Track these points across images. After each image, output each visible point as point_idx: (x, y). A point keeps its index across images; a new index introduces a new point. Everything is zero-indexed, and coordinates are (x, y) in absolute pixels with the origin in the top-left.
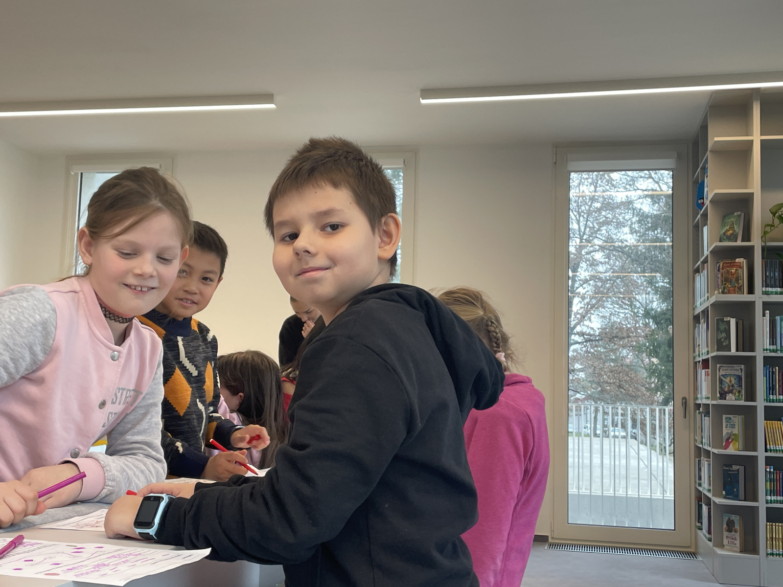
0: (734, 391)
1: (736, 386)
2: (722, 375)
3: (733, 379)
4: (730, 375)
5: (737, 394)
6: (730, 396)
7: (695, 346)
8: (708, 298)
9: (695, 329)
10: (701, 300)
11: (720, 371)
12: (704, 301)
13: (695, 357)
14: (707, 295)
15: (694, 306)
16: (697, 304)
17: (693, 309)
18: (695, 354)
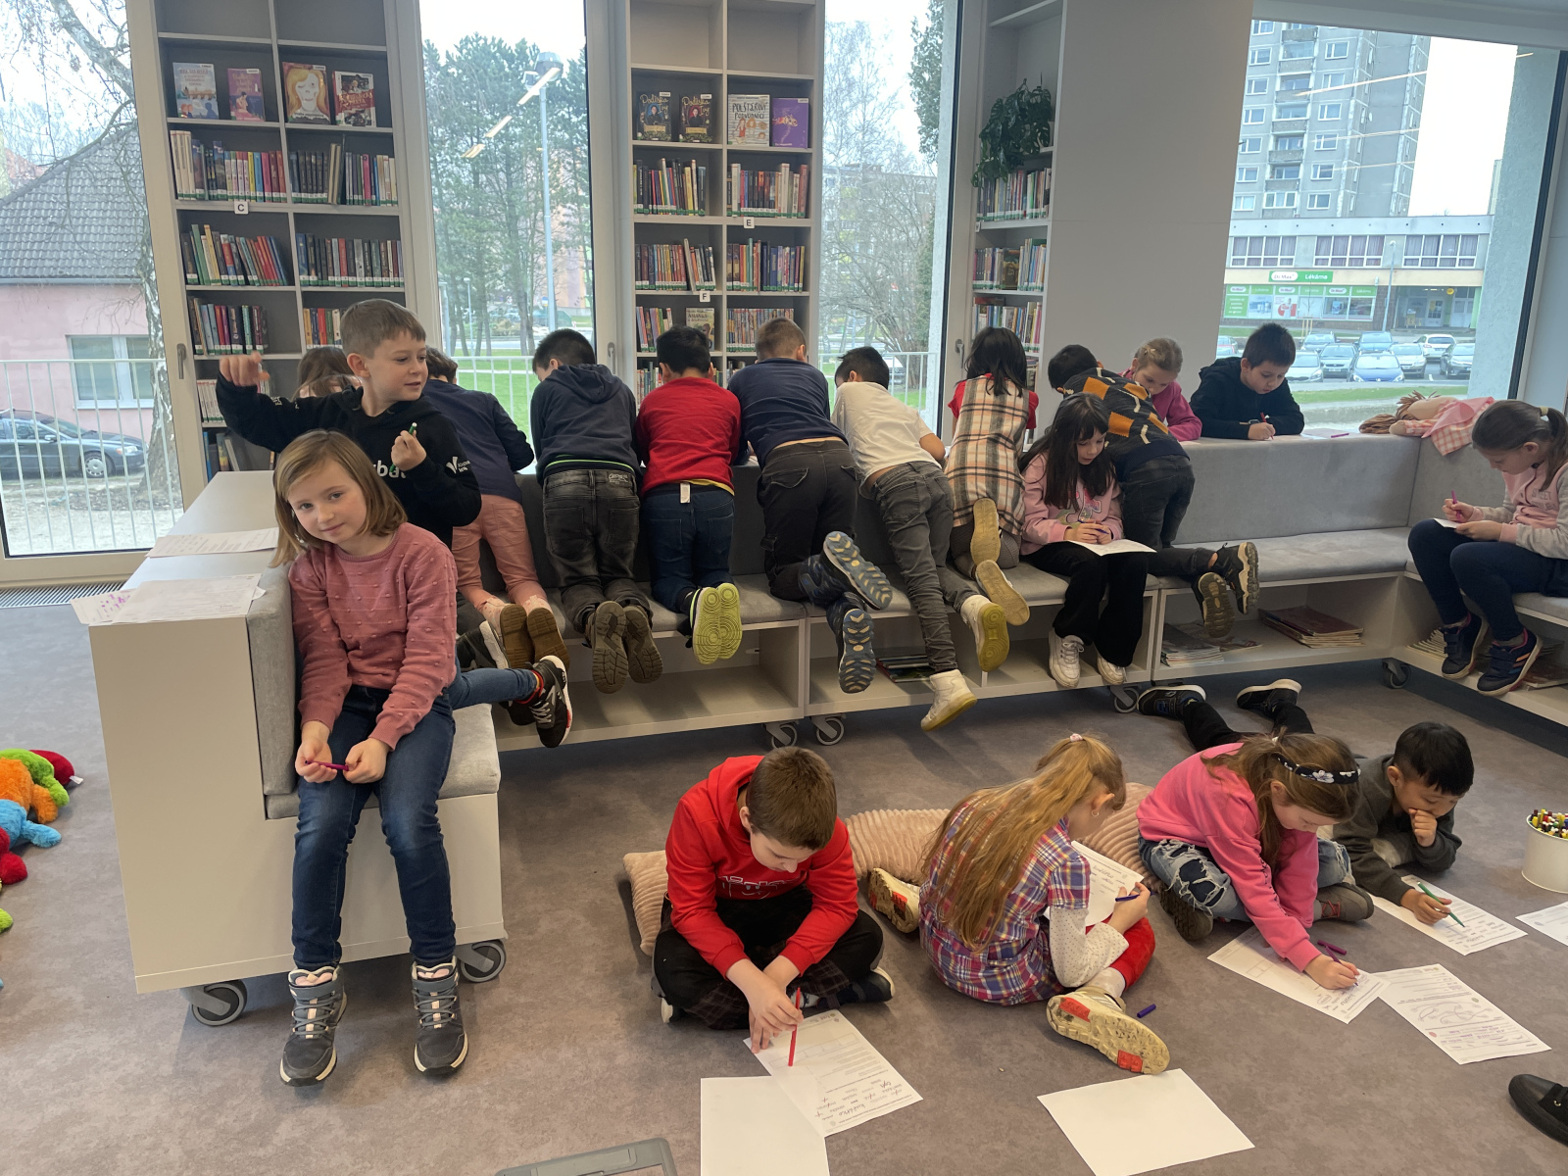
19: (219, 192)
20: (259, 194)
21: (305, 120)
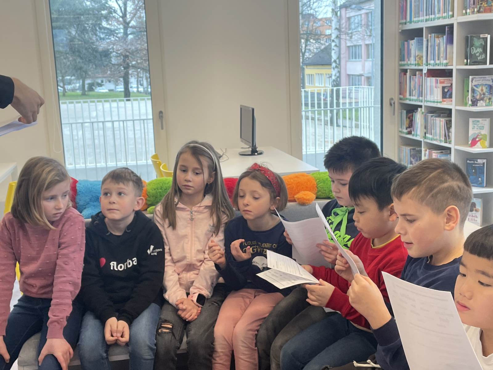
0: (485, 98)
1: (487, 94)
2: (475, 86)
3: (484, 88)
4: (482, 85)
5: (488, 101)
6: (480, 103)
7: (404, 55)
8: (453, 16)
9: (407, 41)
10: (428, 17)
11: (473, 81)
12: (439, 18)
13: (404, 65)
14: (450, 13)
15: (404, 21)
16: (412, 20)
17: (400, 24)
18: (403, 63)
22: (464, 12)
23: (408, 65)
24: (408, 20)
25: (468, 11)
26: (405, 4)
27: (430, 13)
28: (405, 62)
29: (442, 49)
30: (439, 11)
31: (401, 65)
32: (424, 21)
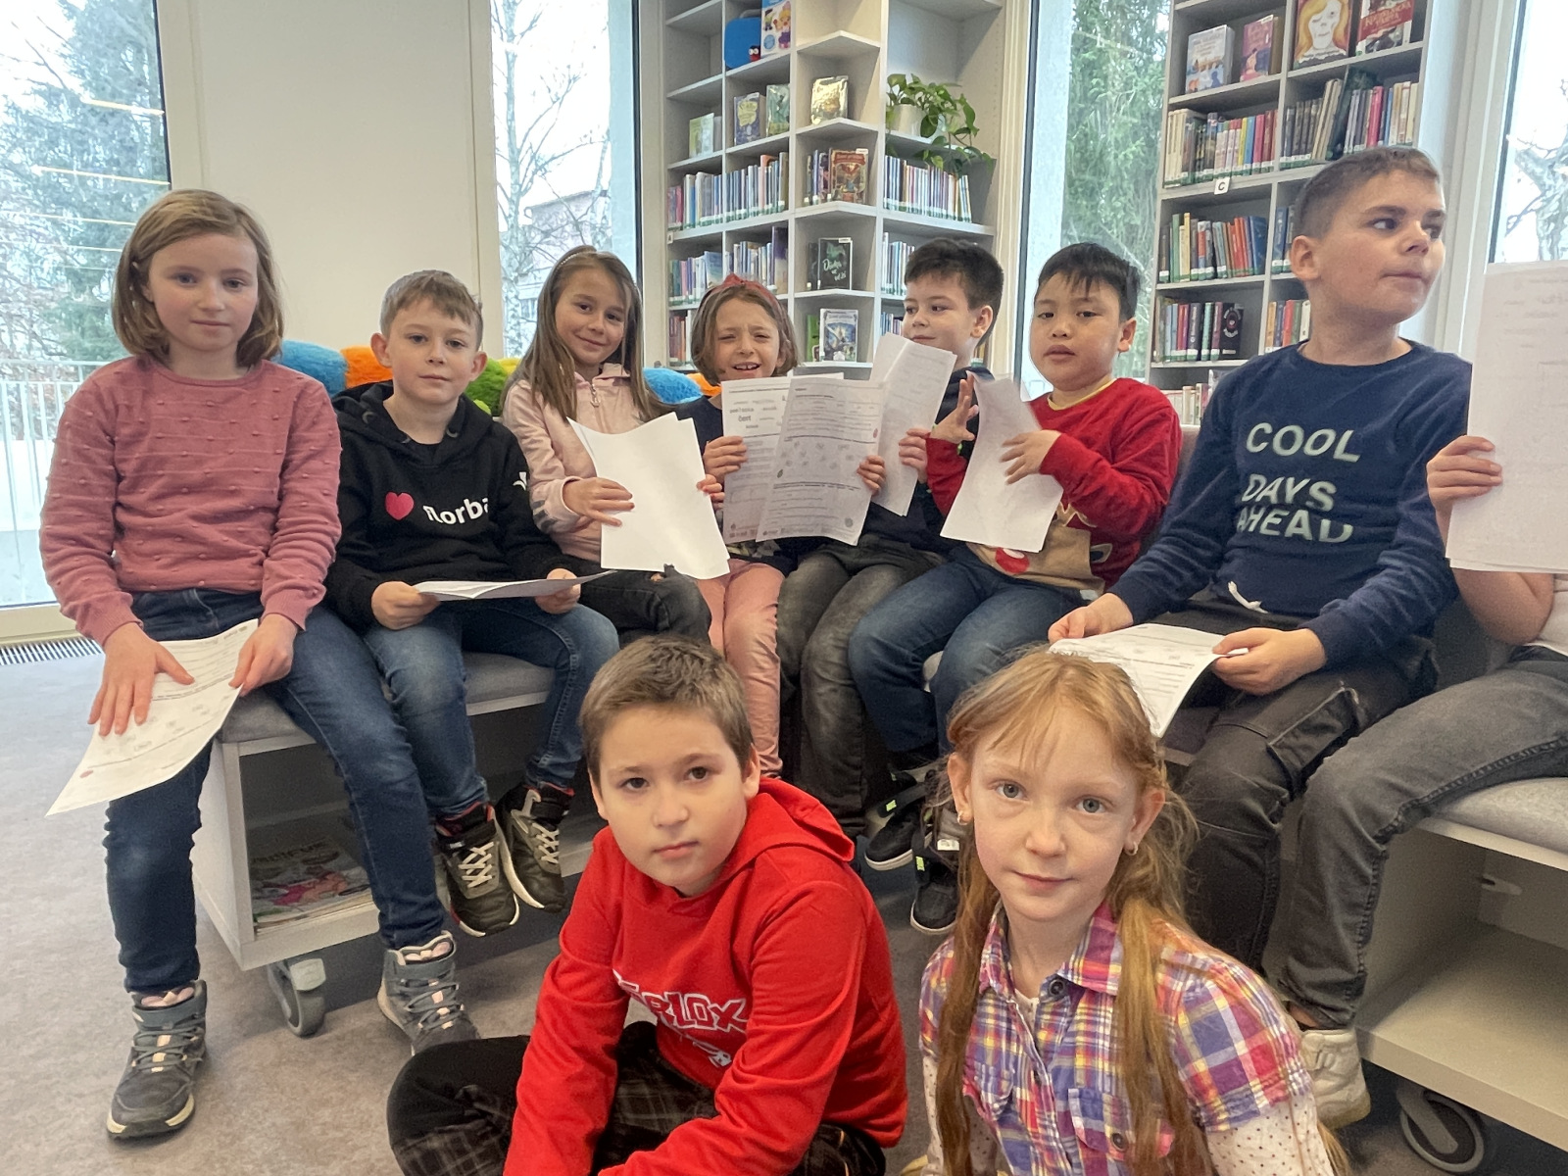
0: (845, 347)
1: (847, 340)
2: (829, 325)
3: (843, 331)
4: (841, 324)
5: (848, 352)
6: (838, 355)
7: (679, 286)
8: (786, 207)
9: (686, 260)
10: (731, 214)
11: (826, 318)
12: (756, 214)
13: (681, 303)
14: (781, 203)
15: (679, 224)
16: (697, 221)
17: (670, 230)
18: (676, 299)
19: (1206, 172)
20: (1248, 166)
21: (1315, 62)
22: (807, 200)
23: (690, 302)
24: (688, 221)
25: (815, 198)
26: (679, 194)
27: (737, 205)
28: (684, 298)
29: (764, 266)
30: (756, 202)
31: (674, 304)
32: (725, 220)
